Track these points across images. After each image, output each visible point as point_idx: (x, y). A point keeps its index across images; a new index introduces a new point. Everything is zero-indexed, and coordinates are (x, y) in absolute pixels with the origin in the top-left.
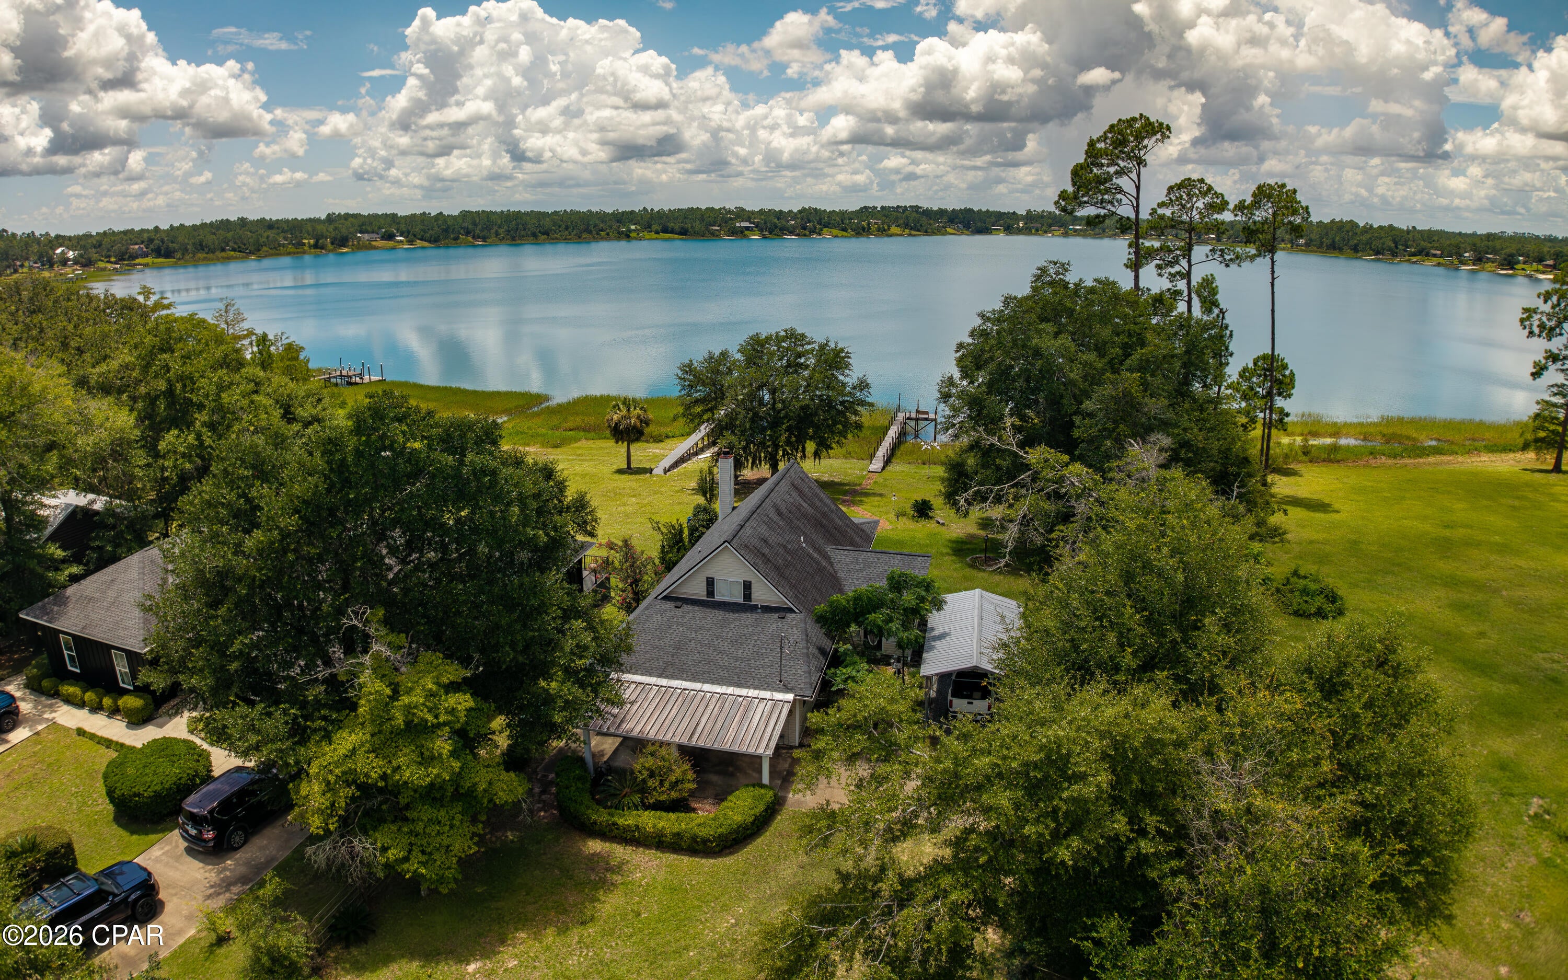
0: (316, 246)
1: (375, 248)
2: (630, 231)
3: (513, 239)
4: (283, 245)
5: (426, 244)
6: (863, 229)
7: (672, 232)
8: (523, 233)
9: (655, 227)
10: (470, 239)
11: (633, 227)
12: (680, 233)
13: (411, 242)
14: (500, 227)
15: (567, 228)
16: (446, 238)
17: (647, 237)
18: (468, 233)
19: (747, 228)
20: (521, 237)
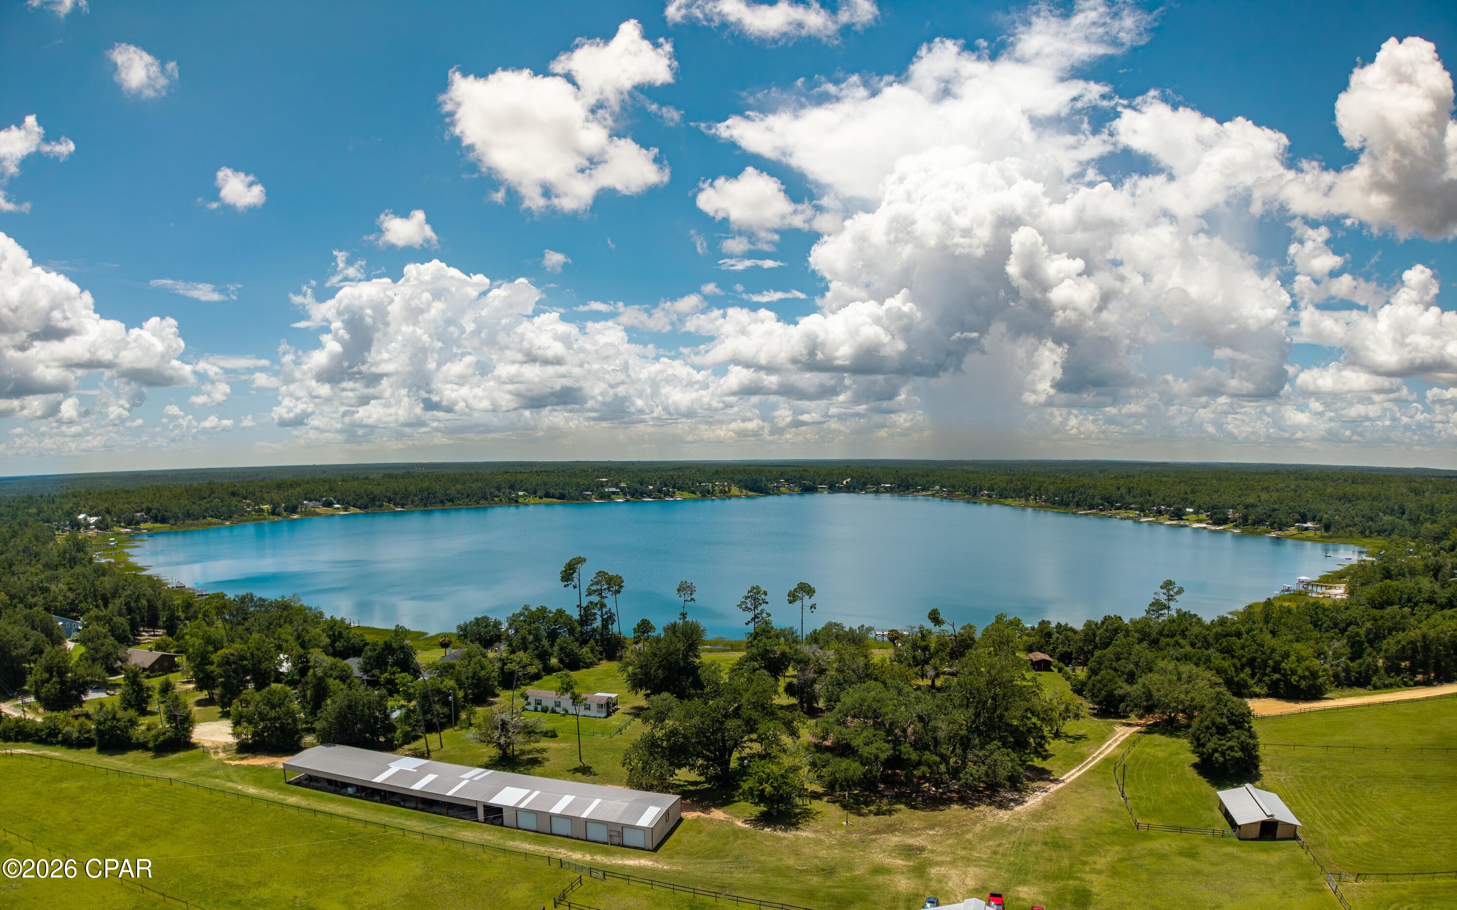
0: (273, 513)
1: (319, 514)
2: (518, 496)
3: (425, 505)
4: (249, 512)
5: (358, 511)
6: (708, 492)
7: (553, 497)
8: (434, 501)
9: (539, 493)
10: (392, 506)
11: (521, 493)
12: (559, 498)
13: (346, 509)
14: (415, 495)
16: (373, 505)
17: (532, 501)
18: (389, 500)
19: (614, 493)
20: (432, 504)
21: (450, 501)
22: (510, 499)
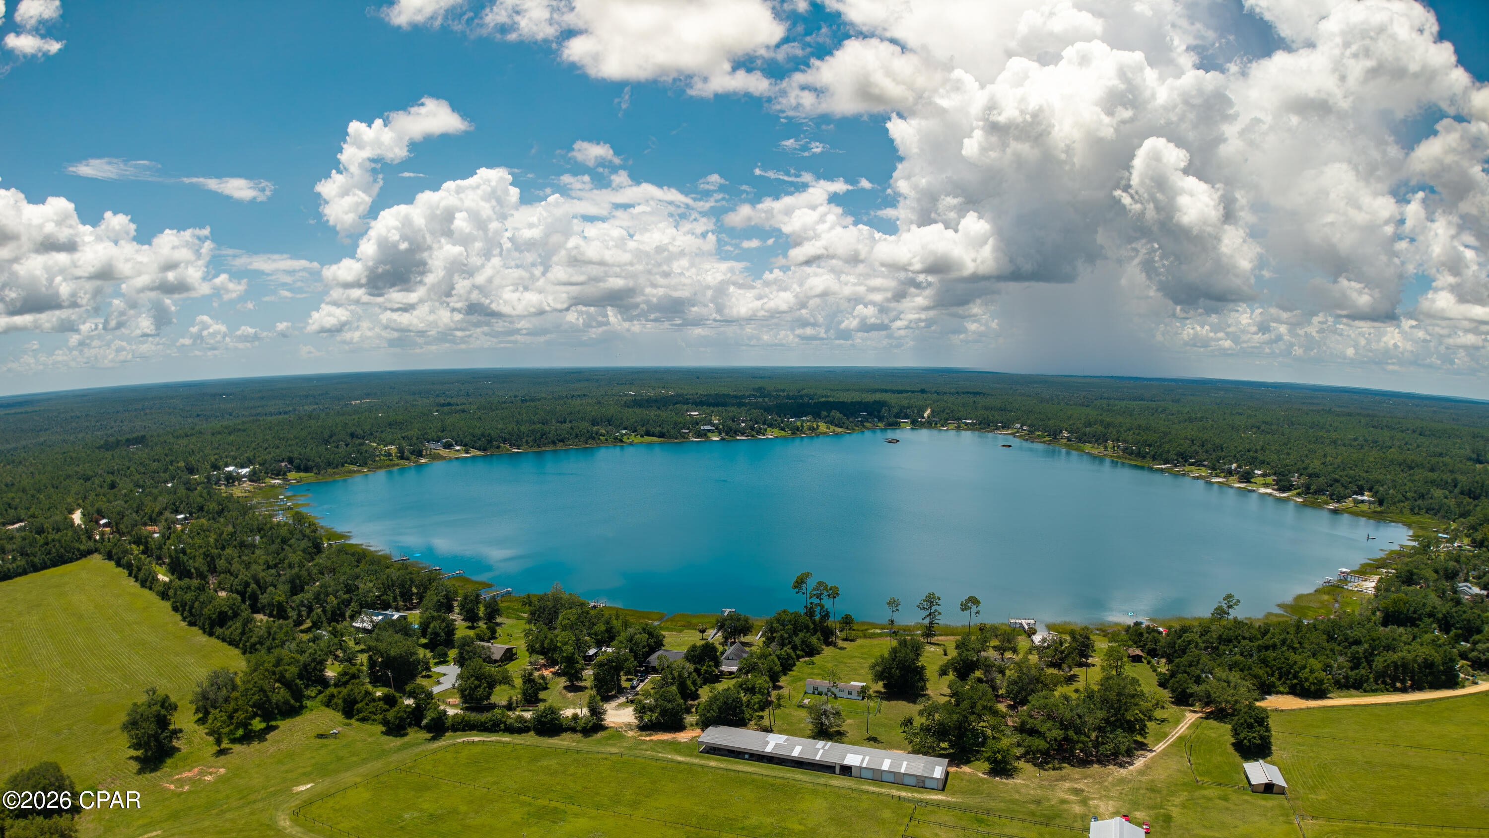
0: (402, 458)
2: (622, 435)
3: (539, 447)
5: (478, 453)
7: (653, 435)
8: (546, 441)
9: (640, 432)
10: (507, 446)
11: (624, 432)
12: (659, 436)
13: (467, 451)
14: (529, 437)
15: (577, 436)
16: (492, 447)
17: (635, 440)
18: (504, 441)
19: (709, 431)
20: (544, 444)
21: (560, 441)
22: (616, 438)
